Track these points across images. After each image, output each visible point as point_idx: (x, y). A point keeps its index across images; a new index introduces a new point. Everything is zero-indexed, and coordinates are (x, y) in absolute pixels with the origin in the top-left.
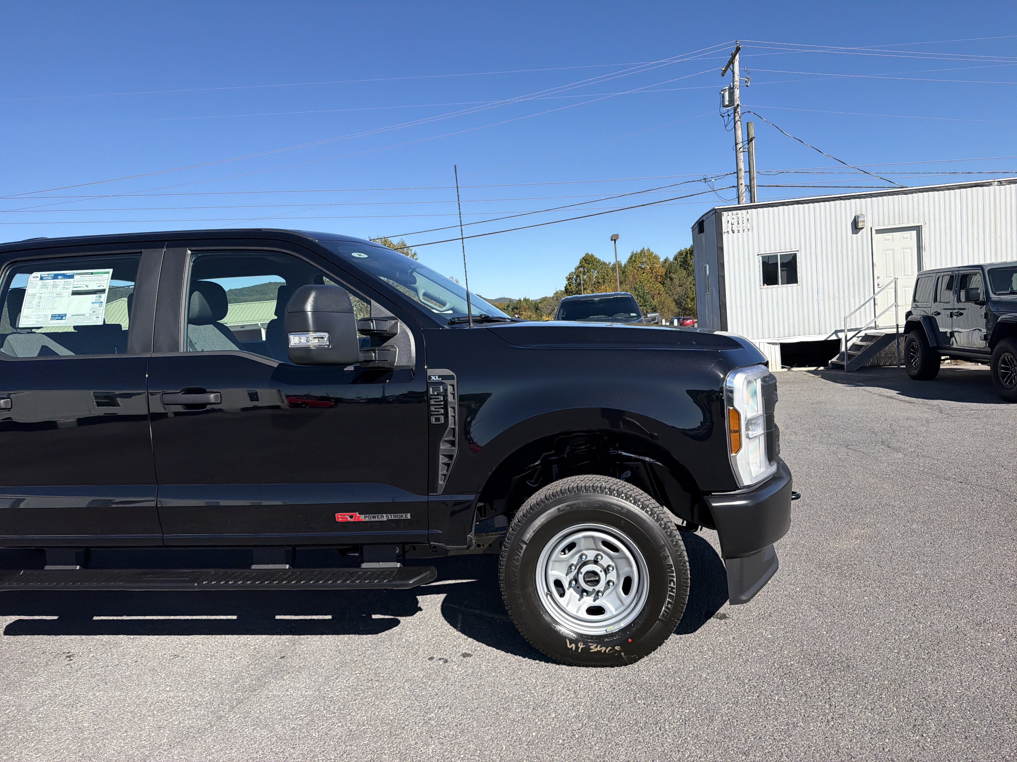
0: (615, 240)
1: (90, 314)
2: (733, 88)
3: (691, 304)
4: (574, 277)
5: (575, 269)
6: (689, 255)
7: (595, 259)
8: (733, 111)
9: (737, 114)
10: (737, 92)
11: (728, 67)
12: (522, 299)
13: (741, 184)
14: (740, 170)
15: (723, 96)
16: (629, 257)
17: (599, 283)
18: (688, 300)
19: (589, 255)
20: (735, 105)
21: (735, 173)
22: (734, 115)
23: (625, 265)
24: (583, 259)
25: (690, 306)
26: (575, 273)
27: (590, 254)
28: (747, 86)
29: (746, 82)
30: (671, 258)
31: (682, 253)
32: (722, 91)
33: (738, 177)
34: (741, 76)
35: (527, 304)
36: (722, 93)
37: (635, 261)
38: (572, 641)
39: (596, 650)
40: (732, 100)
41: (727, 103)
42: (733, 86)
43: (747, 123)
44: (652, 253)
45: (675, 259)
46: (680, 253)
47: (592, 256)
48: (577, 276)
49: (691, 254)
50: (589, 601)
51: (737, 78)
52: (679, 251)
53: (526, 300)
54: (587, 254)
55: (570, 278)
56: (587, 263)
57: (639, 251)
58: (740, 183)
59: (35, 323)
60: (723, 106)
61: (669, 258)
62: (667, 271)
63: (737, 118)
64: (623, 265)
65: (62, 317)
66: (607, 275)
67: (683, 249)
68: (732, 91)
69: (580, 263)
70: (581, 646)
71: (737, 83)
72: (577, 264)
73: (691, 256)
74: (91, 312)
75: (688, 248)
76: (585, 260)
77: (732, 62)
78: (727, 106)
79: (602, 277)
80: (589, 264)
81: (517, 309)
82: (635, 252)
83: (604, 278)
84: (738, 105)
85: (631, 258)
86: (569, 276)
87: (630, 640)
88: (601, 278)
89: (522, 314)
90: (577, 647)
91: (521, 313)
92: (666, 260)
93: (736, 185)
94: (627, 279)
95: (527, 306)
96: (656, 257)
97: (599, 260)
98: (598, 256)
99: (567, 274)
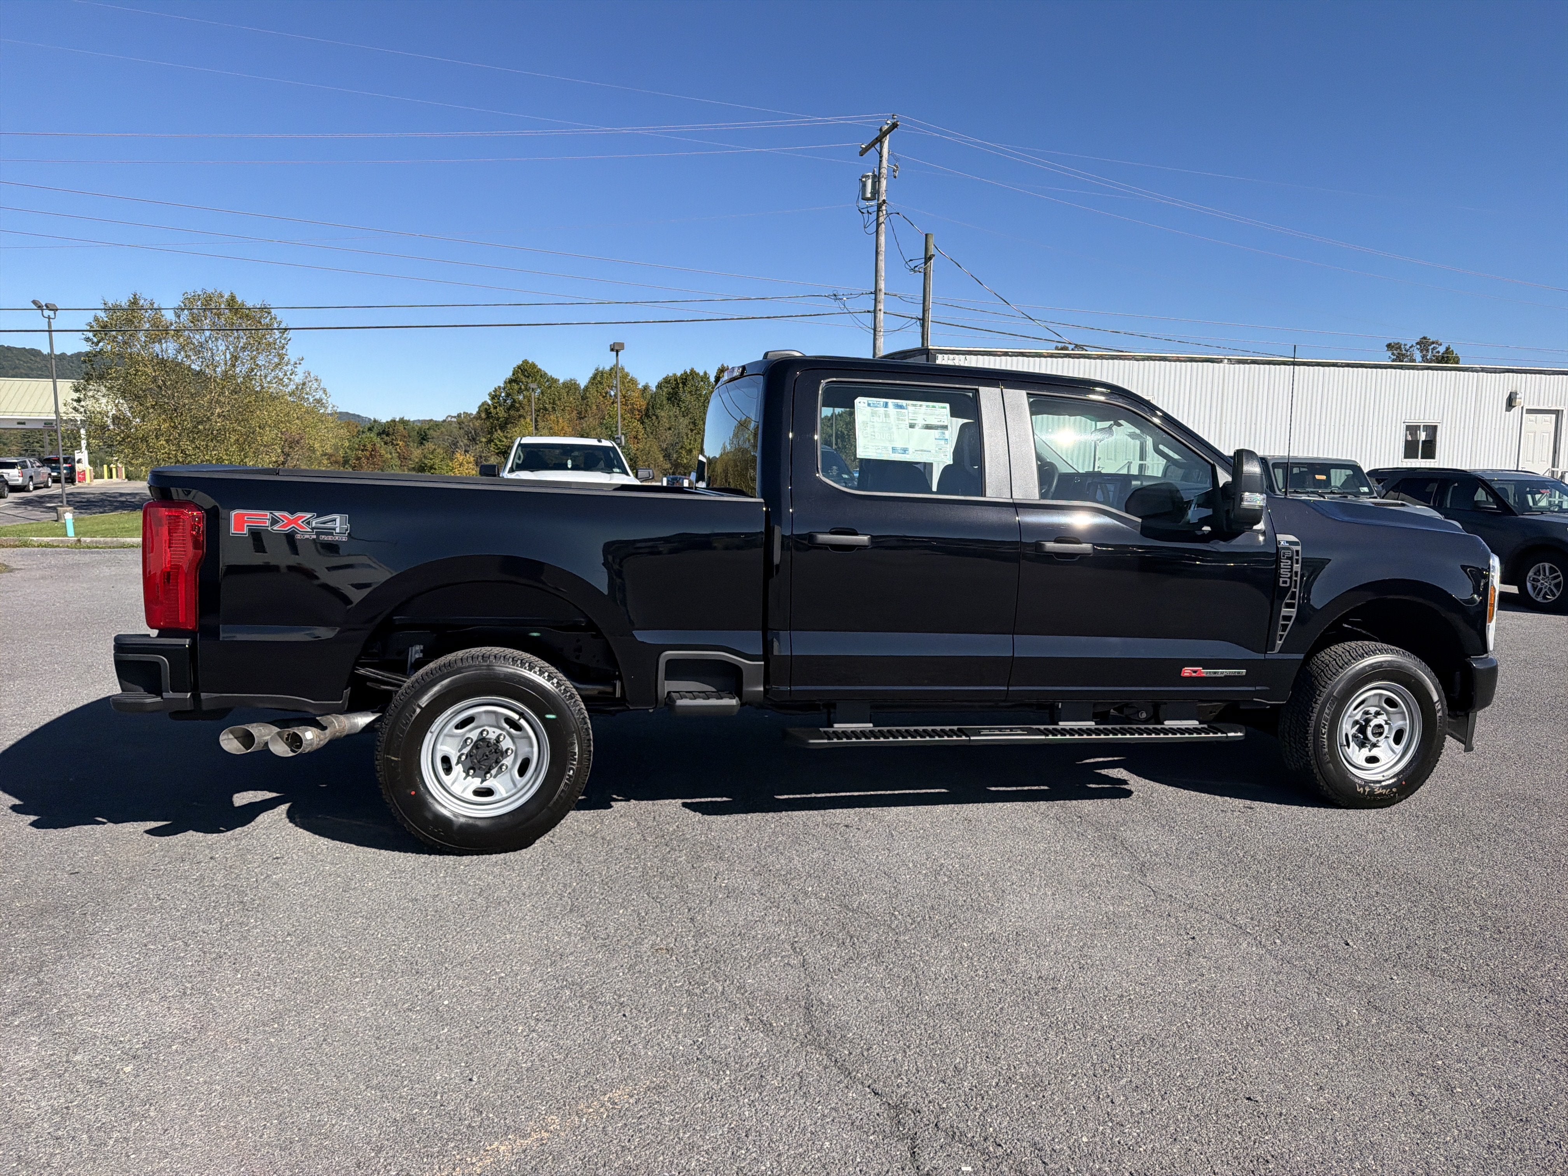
0: (617, 352)
1: (936, 451)
2: (879, 178)
3: (687, 459)
4: (503, 395)
5: (505, 382)
6: (681, 385)
7: (537, 372)
8: (875, 209)
9: (881, 214)
10: (884, 183)
11: (872, 145)
12: (397, 420)
13: (880, 310)
14: (880, 290)
15: (864, 185)
16: (591, 375)
17: (546, 409)
18: (684, 452)
19: (528, 363)
20: (880, 201)
21: (872, 293)
22: (878, 214)
23: (587, 388)
24: (519, 367)
25: (685, 461)
26: (504, 389)
27: (530, 362)
28: (895, 177)
29: (894, 171)
30: (653, 387)
31: (670, 380)
32: (863, 177)
33: (876, 300)
34: (889, 161)
35: (405, 428)
36: (864, 179)
37: (601, 383)
38: (1360, 786)
39: (1378, 792)
40: (876, 192)
41: (869, 195)
42: (880, 173)
43: (926, 235)
44: (627, 375)
45: (659, 386)
46: (667, 381)
47: (534, 366)
48: (508, 395)
49: (684, 384)
50: (1366, 752)
51: (885, 163)
52: (664, 376)
53: (403, 421)
54: (525, 362)
55: (496, 396)
56: (525, 376)
57: (607, 368)
58: (878, 308)
59: (875, 454)
60: (862, 199)
61: (650, 385)
62: (648, 404)
63: (881, 219)
64: (582, 387)
65: (905, 451)
66: (560, 399)
67: (671, 375)
68: (876, 179)
69: (513, 374)
70: (1367, 789)
71: (884, 171)
72: (509, 374)
73: (683, 388)
74: (937, 449)
75: (679, 374)
76: (522, 370)
77: (879, 140)
78: (868, 199)
79: (552, 401)
80: (528, 377)
81: (388, 435)
82: (601, 369)
83: (554, 403)
84: (884, 201)
85: (594, 378)
86: (494, 391)
87: (1404, 783)
88: (550, 402)
89: (397, 445)
90: (1365, 791)
91: (395, 442)
92: (646, 388)
93: (872, 309)
94: (589, 409)
95: (405, 433)
96: (633, 382)
97: (546, 374)
98: (542, 366)
99: (492, 390)
